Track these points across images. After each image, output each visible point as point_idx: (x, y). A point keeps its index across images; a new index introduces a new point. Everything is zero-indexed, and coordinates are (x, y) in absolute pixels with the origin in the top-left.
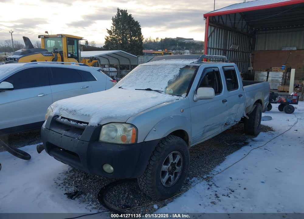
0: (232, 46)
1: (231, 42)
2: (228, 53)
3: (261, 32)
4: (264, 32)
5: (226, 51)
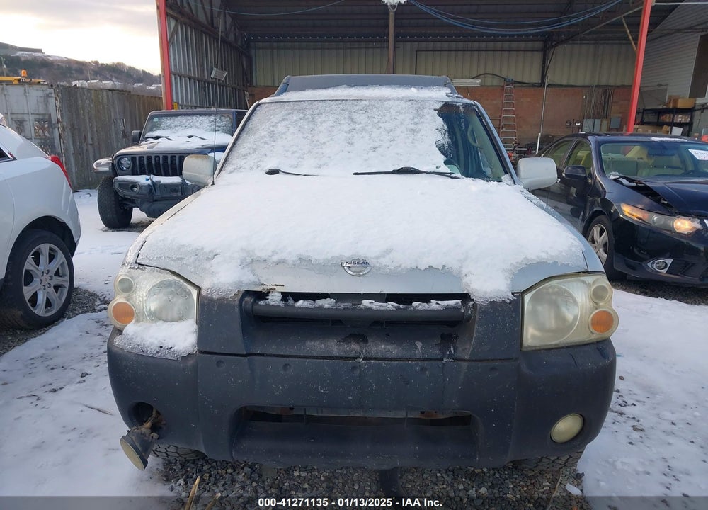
0: (214, 72)
1: (211, 62)
2: (209, 87)
3: (261, 44)
4: (267, 44)
5: (205, 82)
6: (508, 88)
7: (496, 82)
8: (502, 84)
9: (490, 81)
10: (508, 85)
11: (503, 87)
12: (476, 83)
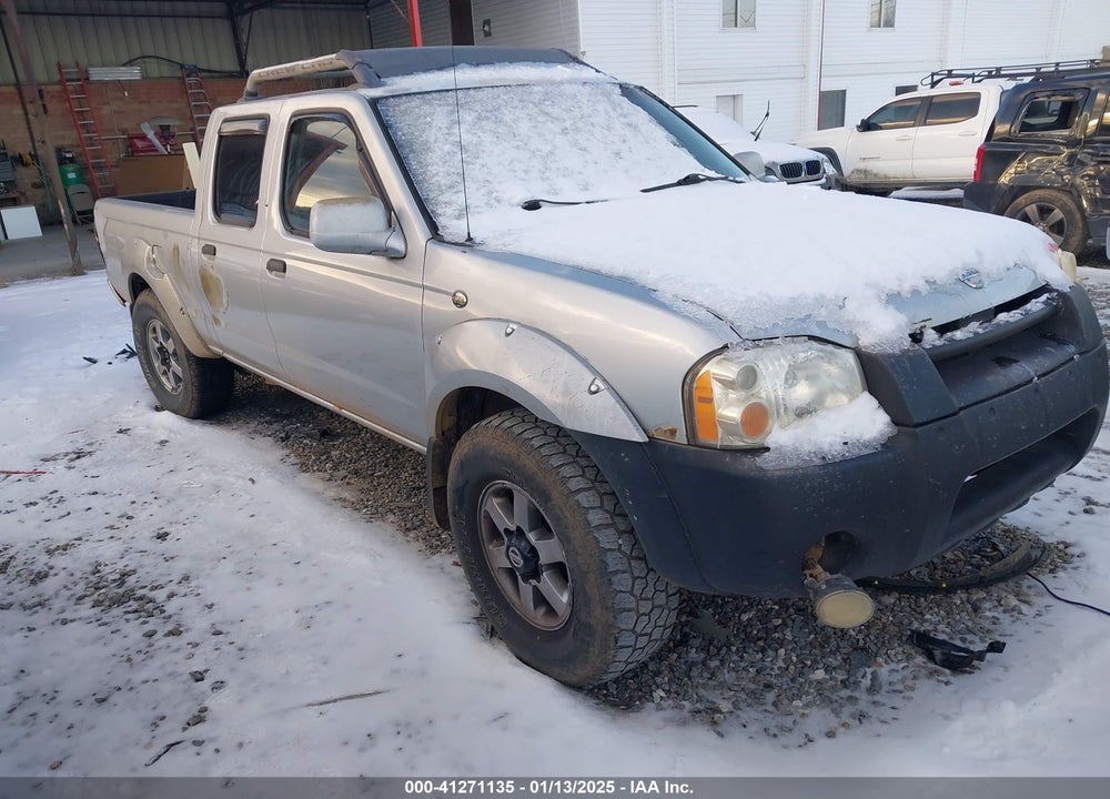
6: (191, 80)
7: (166, 70)
8: (179, 74)
9: (155, 69)
10: (188, 76)
11: (182, 78)
12: (133, 73)
